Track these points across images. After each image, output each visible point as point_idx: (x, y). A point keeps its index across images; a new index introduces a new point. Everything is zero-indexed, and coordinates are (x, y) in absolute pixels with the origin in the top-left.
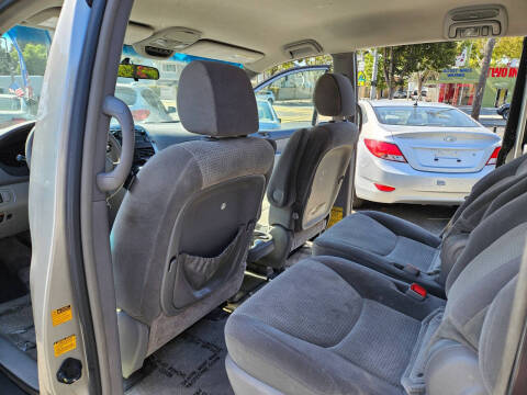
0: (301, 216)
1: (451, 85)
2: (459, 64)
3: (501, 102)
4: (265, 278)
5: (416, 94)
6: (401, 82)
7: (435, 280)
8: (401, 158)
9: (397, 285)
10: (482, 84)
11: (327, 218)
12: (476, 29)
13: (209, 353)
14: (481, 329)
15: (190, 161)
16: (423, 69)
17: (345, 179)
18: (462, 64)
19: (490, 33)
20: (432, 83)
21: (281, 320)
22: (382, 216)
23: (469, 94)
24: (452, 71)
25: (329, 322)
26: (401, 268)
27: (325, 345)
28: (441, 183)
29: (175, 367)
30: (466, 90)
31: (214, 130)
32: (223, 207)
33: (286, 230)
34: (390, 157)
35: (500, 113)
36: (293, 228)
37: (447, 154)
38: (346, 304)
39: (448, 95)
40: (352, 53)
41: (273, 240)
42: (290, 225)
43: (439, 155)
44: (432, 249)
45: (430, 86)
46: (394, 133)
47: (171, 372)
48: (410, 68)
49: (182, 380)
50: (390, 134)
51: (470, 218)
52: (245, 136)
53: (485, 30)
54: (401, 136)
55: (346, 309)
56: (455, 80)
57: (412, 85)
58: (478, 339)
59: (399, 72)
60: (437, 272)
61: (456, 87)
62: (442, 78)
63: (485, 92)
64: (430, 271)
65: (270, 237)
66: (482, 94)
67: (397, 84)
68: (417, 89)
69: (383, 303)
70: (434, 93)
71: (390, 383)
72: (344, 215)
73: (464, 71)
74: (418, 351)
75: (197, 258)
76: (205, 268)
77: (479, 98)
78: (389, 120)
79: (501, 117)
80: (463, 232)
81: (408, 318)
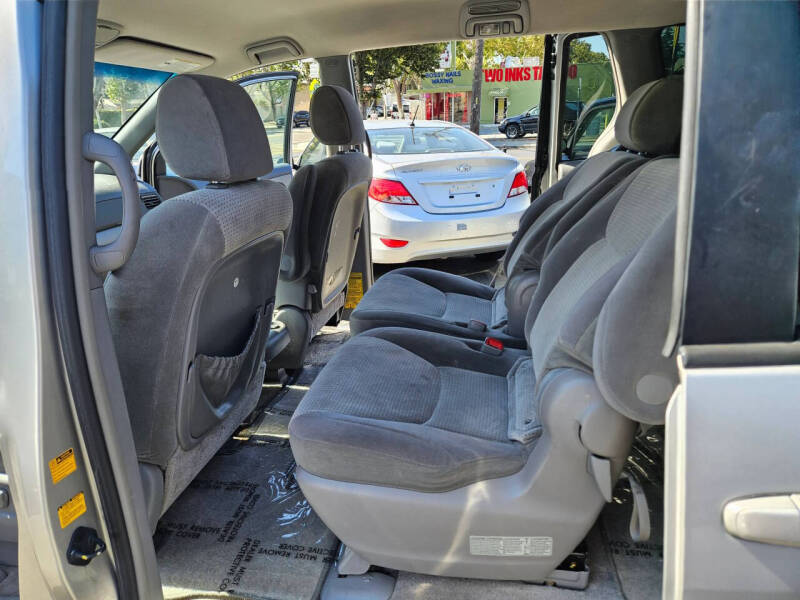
0: (319, 288)
1: (438, 95)
2: (444, 66)
3: (500, 115)
4: (280, 386)
5: (395, 110)
6: (375, 94)
7: (504, 332)
8: (408, 200)
9: (467, 343)
10: (476, 93)
11: (345, 290)
12: (497, 25)
13: (241, 495)
14: (592, 345)
15: (207, 219)
16: (400, 74)
17: (361, 233)
18: (448, 65)
19: (512, 31)
20: (414, 93)
21: (360, 407)
22: (420, 272)
23: (462, 107)
24: (436, 75)
25: (412, 398)
26: (465, 326)
27: (419, 422)
28: (462, 227)
29: (199, 523)
30: (458, 101)
31: (226, 172)
32: (236, 284)
33: (302, 311)
34: (394, 199)
35: (503, 130)
36: (310, 307)
37: (463, 188)
38: (423, 376)
39: (437, 110)
40: (346, 56)
41: (286, 328)
42: (306, 304)
43: (454, 191)
44: (487, 301)
45: (411, 98)
46: (395, 166)
47: (196, 533)
48: (383, 74)
49: (218, 536)
50: (389, 168)
51: (533, 251)
52: (254, 180)
53: (507, 26)
54: (404, 170)
55: (425, 382)
56: (441, 89)
57: (389, 98)
58: (591, 355)
59: (370, 80)
60: (503, 323)
61: (445, 98)
62: (425, 86)
63: (481, 104)
64: (493, 324)
65: (282, 325)
66: (478, 107)
67: (369, 96)
68: (396, 103)
69: (459, 367)
70: (419, 106)
71: (498, 441)
72: (365, 288)
73: (451, 75)
74: (514, 404)
75: (217, 358)
76: (228, 371)
77: (476, 112)
78: (381, 148)
79: (504, 136)
80: (526, 270)
81: (493, 376)
